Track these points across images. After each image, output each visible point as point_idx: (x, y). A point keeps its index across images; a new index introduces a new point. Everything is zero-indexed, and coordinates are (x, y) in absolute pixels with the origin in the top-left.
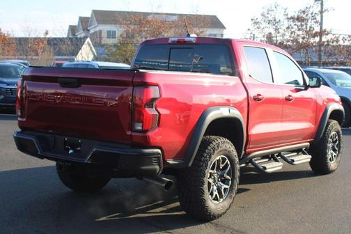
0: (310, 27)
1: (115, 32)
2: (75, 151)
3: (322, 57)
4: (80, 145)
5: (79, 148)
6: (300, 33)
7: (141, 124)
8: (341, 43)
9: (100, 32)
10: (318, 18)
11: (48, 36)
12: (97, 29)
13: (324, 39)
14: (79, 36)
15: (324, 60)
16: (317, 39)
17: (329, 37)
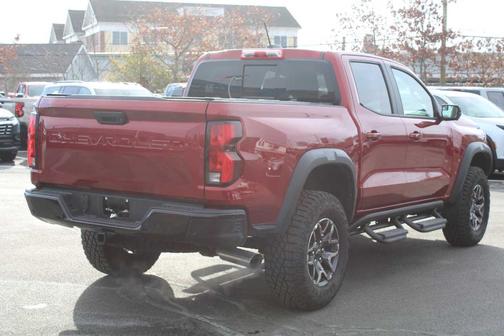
0: (429, 26)
1: (125, 34)
2: (120, 215)
3: (447, 72)
4: (127, 206)
5: (126, 211)
6: (414, 34)
7: (218, 175)
8: (475, 49)
9: (102, 34)
10: (440, 12)
11: (18, 42)
12: (97, 30)
13: (449, 44)
14: (68, 42)
15: (449, 76)
16: (438, 45)
17: (456, 41)
